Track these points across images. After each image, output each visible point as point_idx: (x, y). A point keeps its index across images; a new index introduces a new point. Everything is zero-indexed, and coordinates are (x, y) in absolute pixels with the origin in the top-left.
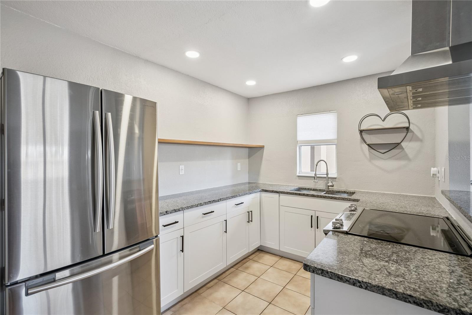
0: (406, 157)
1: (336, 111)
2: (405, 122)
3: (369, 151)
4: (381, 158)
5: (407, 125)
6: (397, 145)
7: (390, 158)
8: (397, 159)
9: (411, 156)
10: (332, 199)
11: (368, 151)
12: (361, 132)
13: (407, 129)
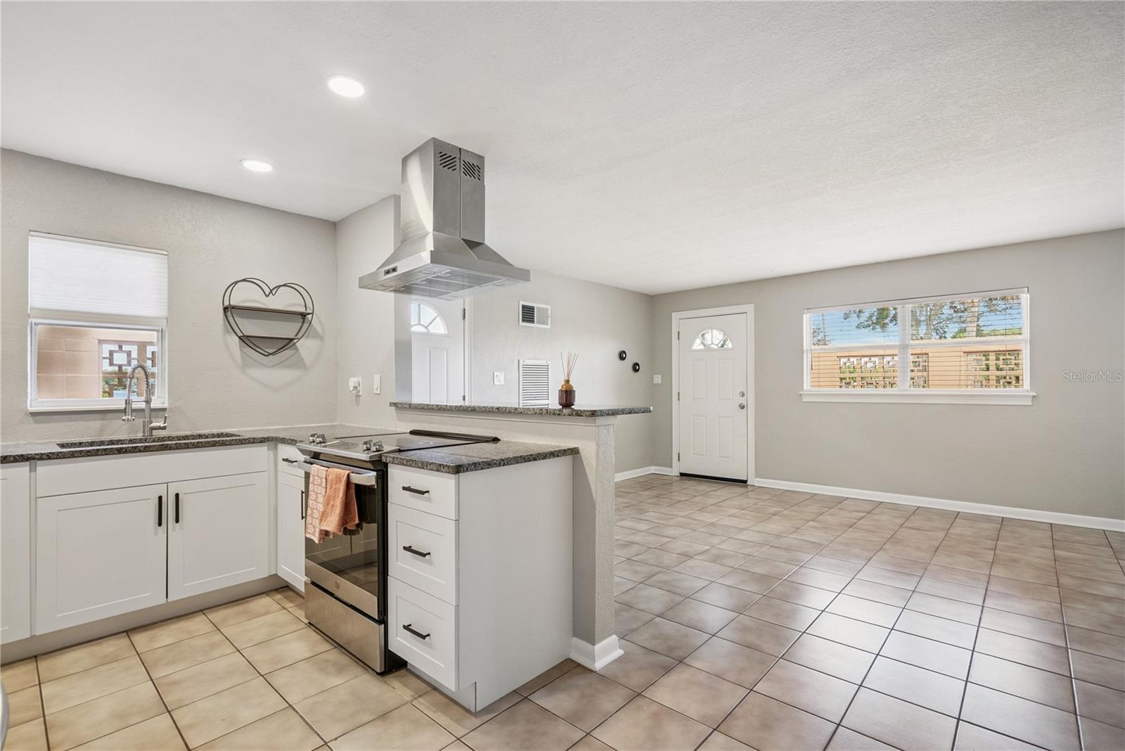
0: (300, 364)
1: (166, 253)
2: (300, 305)
3: (241, 350)
4: (262, 364)
5: (302, 310)
6: (288, 342)
7: (278, 364)
8: (289, 367)
9: (308, 362)
10: (215, 446)
11: (239, 350)
12: (226, 309)
13: (303, 315)
